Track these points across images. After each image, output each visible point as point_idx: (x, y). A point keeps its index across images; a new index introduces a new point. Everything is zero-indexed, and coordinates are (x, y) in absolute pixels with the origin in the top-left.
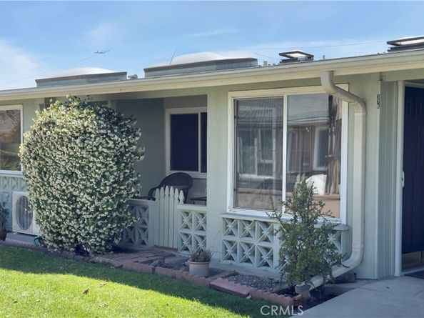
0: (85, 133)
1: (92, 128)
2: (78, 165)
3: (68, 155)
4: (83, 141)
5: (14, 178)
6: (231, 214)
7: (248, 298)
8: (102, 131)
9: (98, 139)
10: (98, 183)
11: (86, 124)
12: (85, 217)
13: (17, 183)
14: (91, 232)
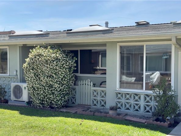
0: (57, 59)
1: (60, 57)
2: (54, 72)
3: (50, 68)
4: (57, 62)
5: (4, 77)
6: (118, 91)
7: (146, 123)
8: (64, 59)
9: (63, 62)
10: (62, 79)
11: (57, 55)
12: (56, 93)
13: (6, 79)
14: (58, 100)
